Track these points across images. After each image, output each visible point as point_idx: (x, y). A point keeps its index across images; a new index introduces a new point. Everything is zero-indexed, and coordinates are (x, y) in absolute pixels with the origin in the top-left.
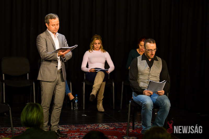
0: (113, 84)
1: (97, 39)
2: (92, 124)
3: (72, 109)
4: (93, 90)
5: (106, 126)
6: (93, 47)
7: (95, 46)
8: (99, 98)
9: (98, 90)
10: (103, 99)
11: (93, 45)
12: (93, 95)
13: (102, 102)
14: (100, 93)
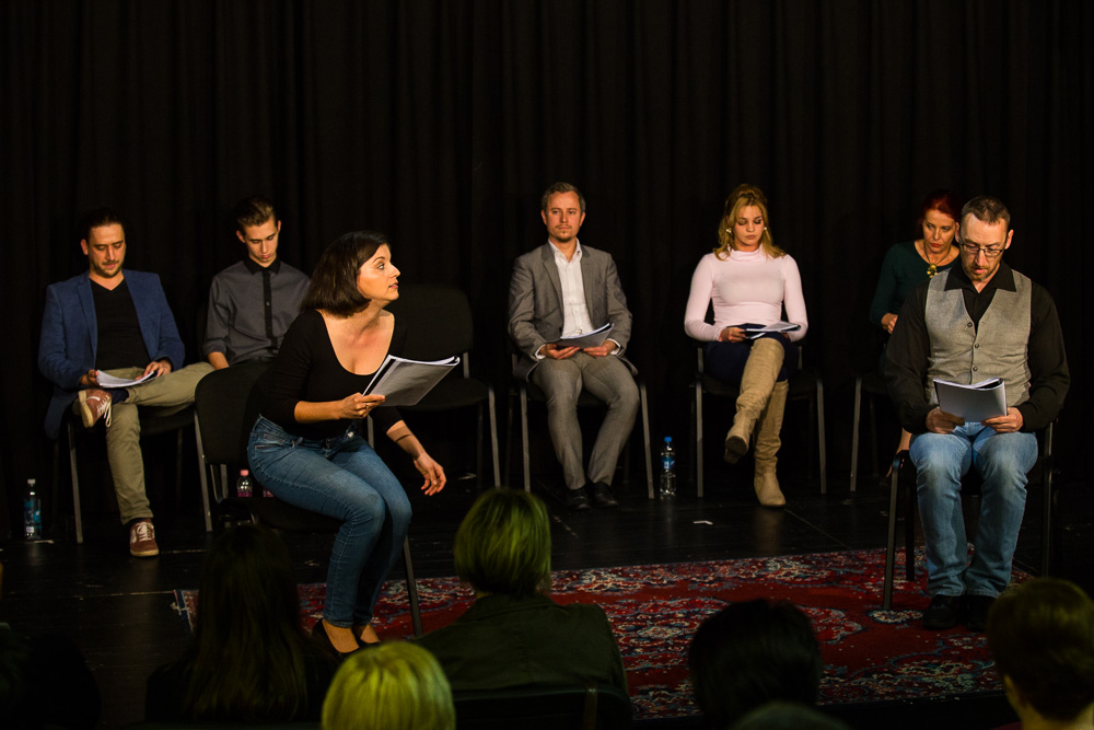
0: (820, 388)
1: (747, 204)
2: (736, 558)
3: (651, 495)
4: (736, 416)
5: (795, 568)
6: (733, 236)
7: (742, 230)
8: (761, 451)
9: (757, 416)
10: (777, 455)
11: (733, 228)
12: (737, 440)
13: (774, 464)
14: (765, 428)
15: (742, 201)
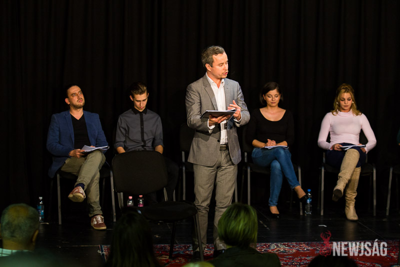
0: (375, 171)
1: (345, 92)
3: (301, 214)
14: (350, 187)
15: (343, 90)
